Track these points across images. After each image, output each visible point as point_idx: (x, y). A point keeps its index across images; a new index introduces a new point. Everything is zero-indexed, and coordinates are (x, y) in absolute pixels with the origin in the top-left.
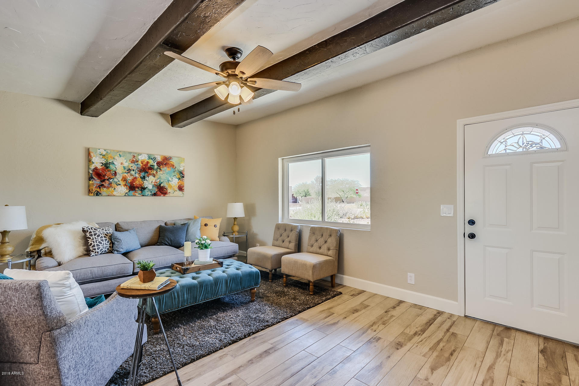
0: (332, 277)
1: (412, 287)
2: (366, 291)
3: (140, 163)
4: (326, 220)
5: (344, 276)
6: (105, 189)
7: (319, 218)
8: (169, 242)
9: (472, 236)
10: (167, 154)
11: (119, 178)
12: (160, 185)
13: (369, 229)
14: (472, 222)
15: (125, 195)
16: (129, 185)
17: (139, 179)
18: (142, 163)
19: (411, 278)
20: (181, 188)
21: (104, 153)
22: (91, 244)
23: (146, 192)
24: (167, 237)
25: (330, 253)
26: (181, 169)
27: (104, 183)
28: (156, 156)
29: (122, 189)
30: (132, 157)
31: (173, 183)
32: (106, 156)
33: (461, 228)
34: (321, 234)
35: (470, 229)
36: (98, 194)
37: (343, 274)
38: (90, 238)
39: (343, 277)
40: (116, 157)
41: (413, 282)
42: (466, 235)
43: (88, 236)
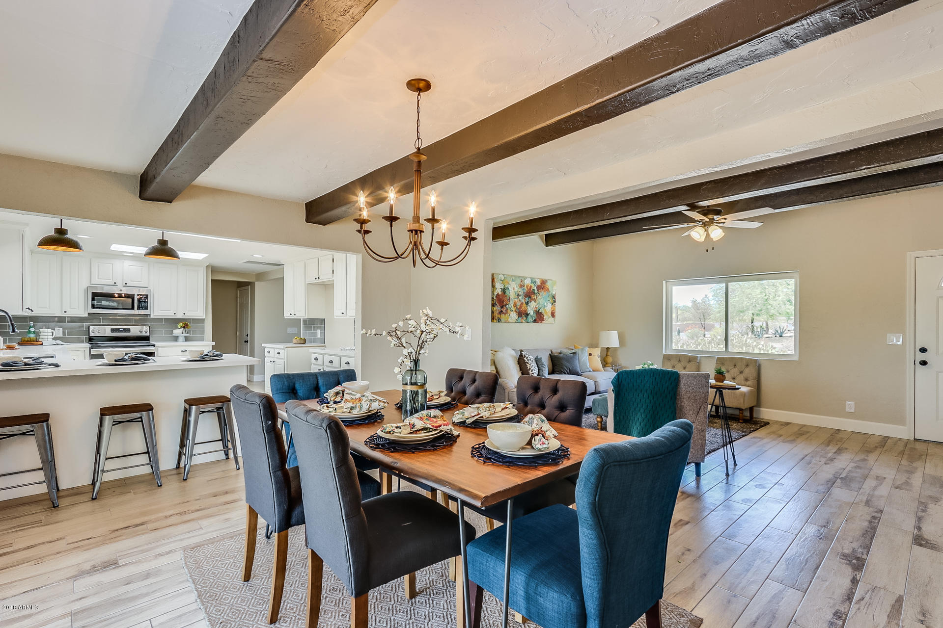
0: (751, 409)
1: (850, 415)
2: (790, 423)
3: (525, 287)
4: (730, 351)
5: (761, 409)
6: (503, 315)
7: (722, 347)
8: (568, 371)
9: (924, 363)
10: (544, 277)
11: (511, 304)
12: (539, 310)
13: (796, 358)
14: (923, 350)
15: (516, 322)
16: (518, 311)
17: (524, 304)
18: (527, 288)
19: (850, 406)
20: (553, 315)
21: (503, 278)
22: (530, 369)
23: (530, 320)
24: (566, 367)
25: (749, 383)
26: (554, 293)
27: (502, 310)
28: (537, 280)
29: (514, 315)
30: (520, 281)
31: (547, 308)
32: (504, 282)
33: (911, 356)
34: (734, 364)
35: (921, 357)
36: (499, 320)
37: (760, 407)
38: (528, 363)
39: (759, 410)
40: (510, 283)
41: (853, 410)
42: (917, 362)
43: (526, 361)
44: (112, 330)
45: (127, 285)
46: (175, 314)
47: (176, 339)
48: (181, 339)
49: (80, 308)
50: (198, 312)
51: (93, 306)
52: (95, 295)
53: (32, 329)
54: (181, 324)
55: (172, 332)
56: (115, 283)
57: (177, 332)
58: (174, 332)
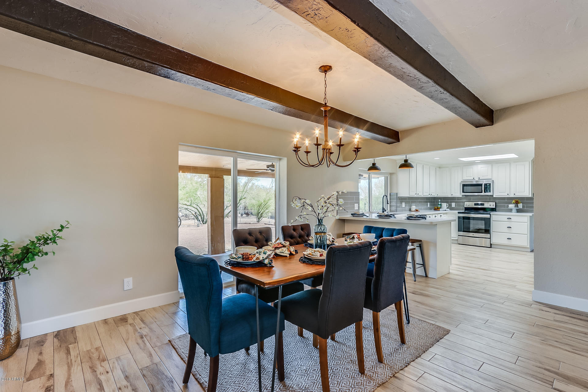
44: (475, 204)
45: (480, 179)
46: (508, 194)
47: (511, 210)
48: (514, 210)
49: (457, 193)
50: (525, 193)
51: (463, 192)
52: (464, 185)
53: (440, 203)
54: (514, 201)
55: (508, 206)
56: (474, 178)
57: (511, 206)
58: (509, 206)
